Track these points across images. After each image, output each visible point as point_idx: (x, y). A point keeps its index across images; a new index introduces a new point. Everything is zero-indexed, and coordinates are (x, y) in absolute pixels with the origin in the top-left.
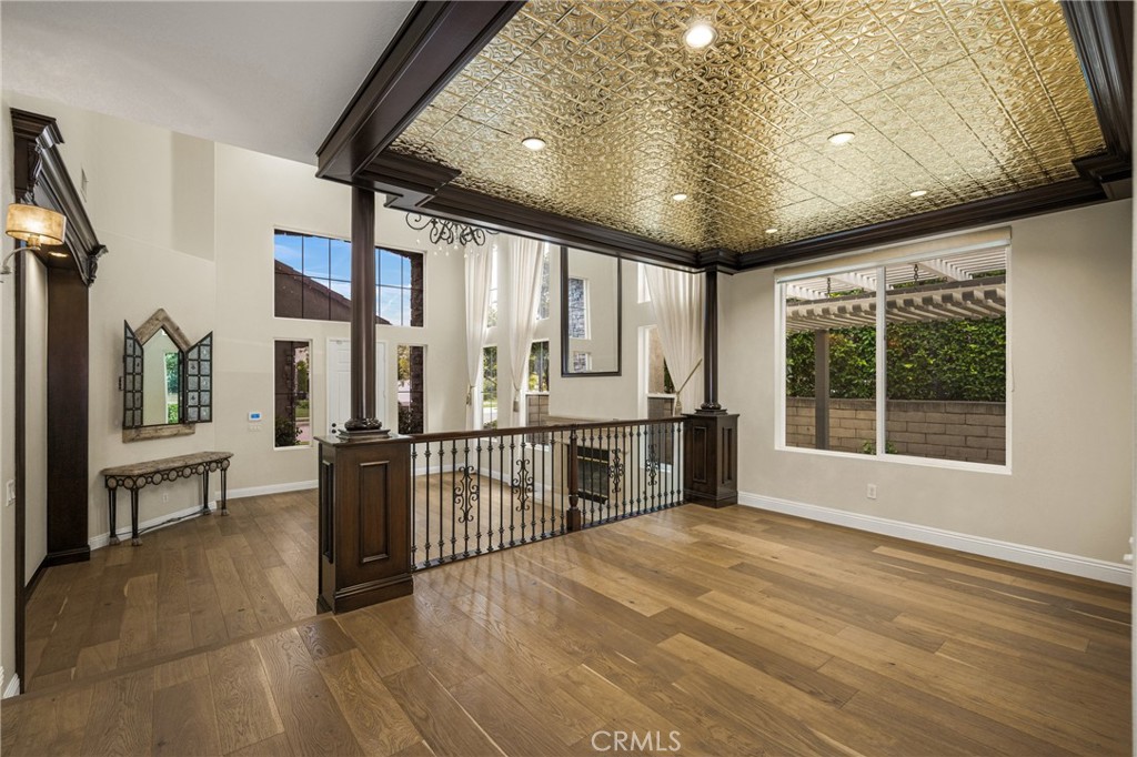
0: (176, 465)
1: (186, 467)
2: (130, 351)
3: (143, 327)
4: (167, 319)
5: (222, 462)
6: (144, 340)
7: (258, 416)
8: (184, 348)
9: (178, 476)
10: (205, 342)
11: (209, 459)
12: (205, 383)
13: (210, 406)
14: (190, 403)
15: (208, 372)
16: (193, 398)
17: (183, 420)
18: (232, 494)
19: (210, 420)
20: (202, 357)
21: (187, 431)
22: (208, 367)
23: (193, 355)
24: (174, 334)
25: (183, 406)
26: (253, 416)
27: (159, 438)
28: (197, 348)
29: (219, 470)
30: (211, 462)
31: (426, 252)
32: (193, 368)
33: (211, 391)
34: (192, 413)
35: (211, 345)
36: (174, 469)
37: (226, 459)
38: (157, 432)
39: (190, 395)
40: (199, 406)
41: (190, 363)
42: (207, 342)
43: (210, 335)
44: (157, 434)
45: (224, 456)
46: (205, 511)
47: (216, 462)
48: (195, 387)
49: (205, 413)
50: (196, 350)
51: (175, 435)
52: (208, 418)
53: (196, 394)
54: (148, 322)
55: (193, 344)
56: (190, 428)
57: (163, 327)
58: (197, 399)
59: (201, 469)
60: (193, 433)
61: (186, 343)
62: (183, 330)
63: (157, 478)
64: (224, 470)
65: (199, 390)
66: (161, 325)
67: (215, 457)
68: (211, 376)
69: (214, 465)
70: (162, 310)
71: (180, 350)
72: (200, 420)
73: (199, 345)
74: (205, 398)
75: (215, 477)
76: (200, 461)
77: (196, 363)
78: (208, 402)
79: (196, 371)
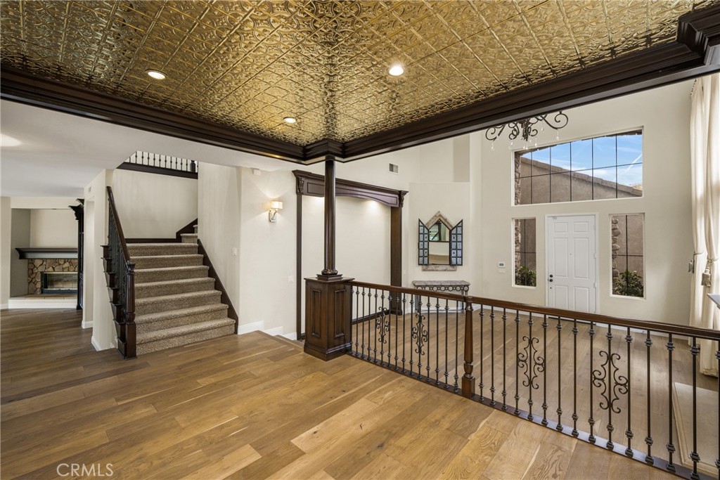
2: (421, 232)
3: (430, 220)
4: (441, 216)
6: (430, 227)
8: (451, 228)
10: (459, 225)
12: (459, 245)
13: (462, 257)
14: (453, 255)
15: (461, 240)
16: (454, 253)
17: (451, 263)
19: (462, 265)
20: (458, 233)
21: (451, 269)
22: (461, 237)
23: (454, 231)
24: (445, 222)
25: (450, 257)
27: (437, 270)
32: (454, 238)
33: (462, 250)
34: (454, 261)
35: (462, 226)
37: (466, 286)
38: (436, 268)
39: (453, 251)
40: (457, 257)
41: (452, 236)
43: (462, 221)
44: (433, 269)
48: (455, 248)
49: (459, 261)
50: (455, 229)
51: (447, 270)
52: (460, 264)
53: (455, 251)
54: (432, 218)
55: (454, 226)
56: (453, 268)
57: (439, 220)
58: (456, 254)
60: (455, 271)
61: (451, 226)
62: (449, 220)
64: (465, 291)
65: (456, 249)
66: (438, 218)
68: (462, 242)
70: (439, 212)
72: (457, 264)
73: (456, 227)
74: (459, 253)
77: (455, 235)
78: (460, 255)
79: (455, 240)
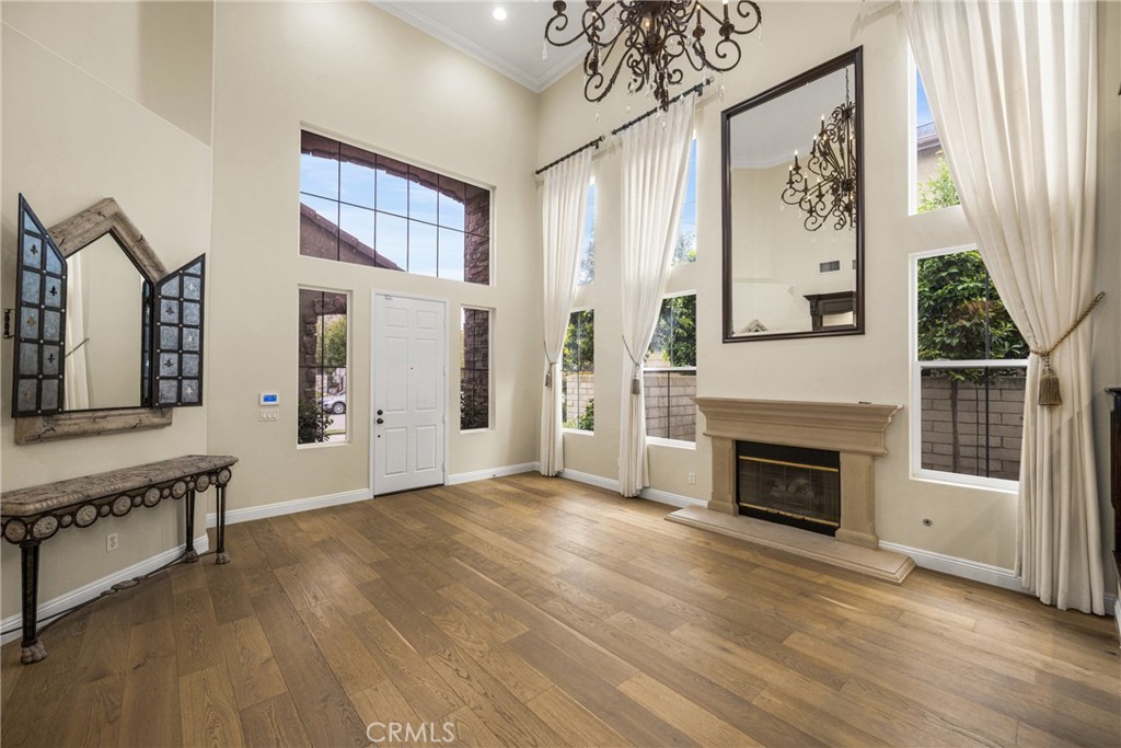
0: (128, 485)
1: (151, 486)
2: (32, 260)
3: (71, 222)
4: (119, 217)
5: (217, 474)
6: (69, 247)
7: (273, 398)
8: (155, 276)
9: (133, 505)
10: (191, 270)
11: (194, 470)
12: (190, 339)
13: (199, 377)
14: (164, 371)
15: (195, 320)
16: (169, 364)
17: (150, 399)
18: (234, 516)
19: (199, 403)
20: (186, 295)
21: (157, 420)
22: (197, 313)
23: (170, 289)
24: (133, 248)
25: (150, 378)
26: (266, 399)
27: (99, 433)
28: (177, 278)
29: (212, 488)
30: (199, 475)
31: (494, 188)
32: (170, 311)
33: (200, 353)
34: (167, 390)
35: (202, 277)
36: (123, 494)
37: (226, 467)
38: (96, 424)
39: (164, 358)
40: (180, 377)
41: (164, 302)
42: (195, 269)
43: (202, 259)
44: (96, 427)
45: (220, 463)
46: (188, 556)
47: (210, 473)
48: (173, 344)
49: (189, 390)
50: (175, 282)
51: (134, 428)
52: (196, 400)
53: (174, 358)
54: (81, 215)
55: (170, 270)
56: (163, 415)
57: (112, 232)
58: (176, 366)
59: (180, 488)
60: (170, 424)
61: (158, 267)
62: (152, 243)
63: (87, 514)
64: (221, 486)
65: (180, 350)
66: (107, 225)
67: (205, 466)
68: (201, 327)
69: (205, 479)
70: (112, 200)
71: (148, 281)
72: (181, 401)
73: (182, 273)
74: (190, 363)
75: (205, 500)
76: (178, 474)
77: (174, 305)
78: (195, 371)
79: (174, 318)
